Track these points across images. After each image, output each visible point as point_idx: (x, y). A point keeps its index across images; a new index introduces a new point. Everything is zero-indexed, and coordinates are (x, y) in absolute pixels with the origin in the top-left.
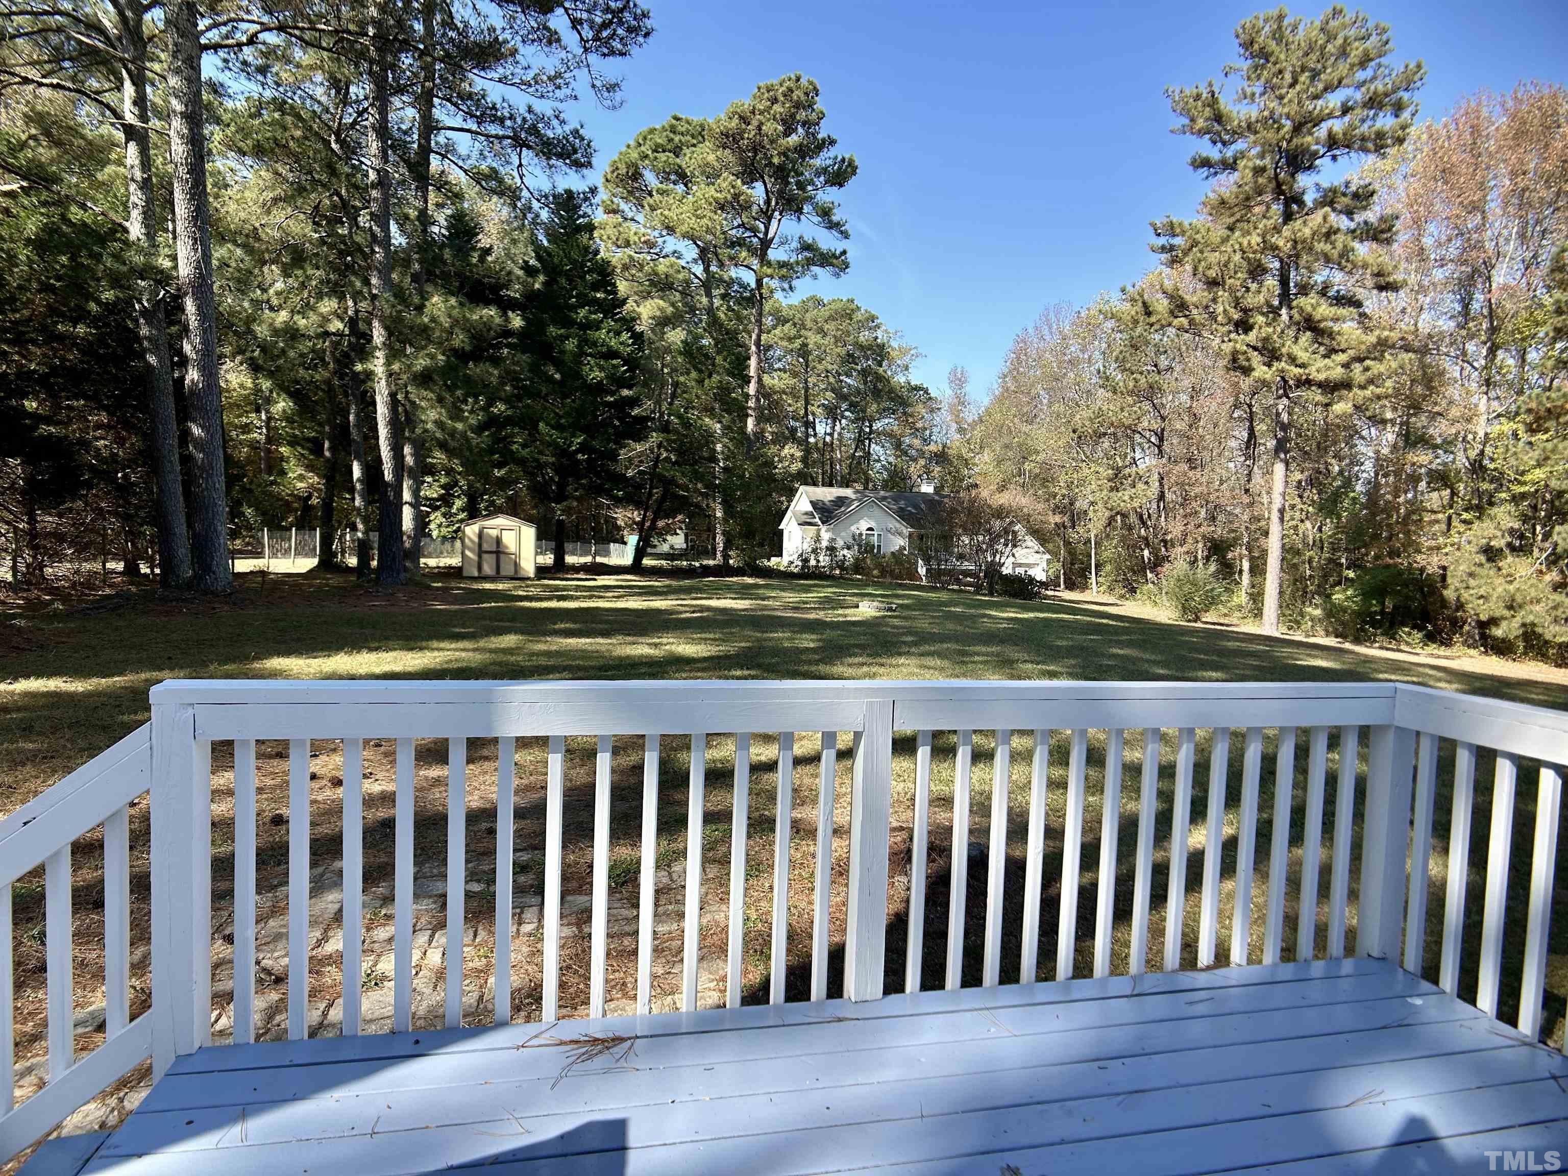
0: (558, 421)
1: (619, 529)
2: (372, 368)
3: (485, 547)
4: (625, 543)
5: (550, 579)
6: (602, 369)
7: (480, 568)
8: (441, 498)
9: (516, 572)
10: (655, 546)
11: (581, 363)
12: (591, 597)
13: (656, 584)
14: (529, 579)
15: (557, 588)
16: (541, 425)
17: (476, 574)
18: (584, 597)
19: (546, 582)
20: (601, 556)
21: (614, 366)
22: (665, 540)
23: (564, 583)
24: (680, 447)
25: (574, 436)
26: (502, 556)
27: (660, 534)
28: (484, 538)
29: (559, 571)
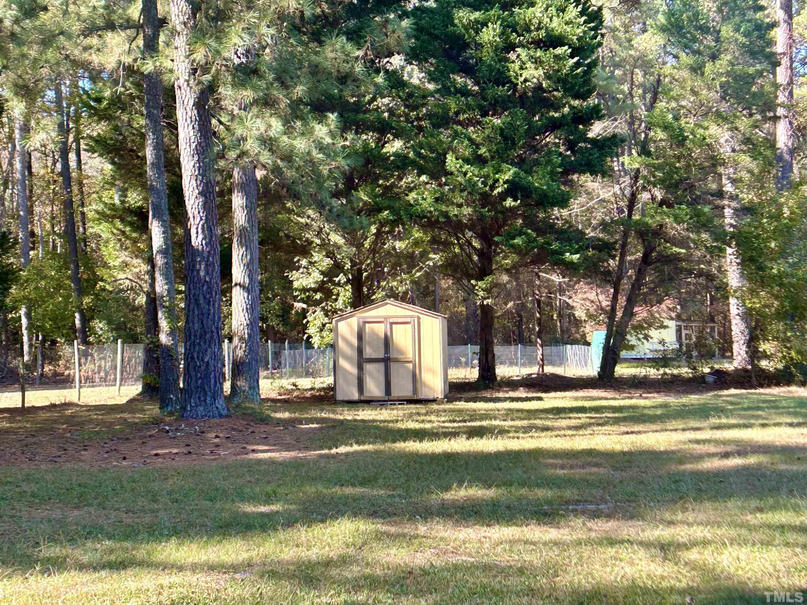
0: (475, 152)
1: (578, 323)
2: (168, 64)
3: (369, 352)
4: (589, 344)
5: (467, 401)
6: (538, 62)
7: (361, 387)
8: (321, 287)
9: (415, 390)
10: (632, 348)
11: (507, 60)
12: (527, 430)
13: (642, 402)
14: (434, 401)
15: (474, 416)
16: (450, 158)
17: (355, 396)
18: (517, 429)
19: (461, 405)
20: (552, 363)
21: (557, 58)
22: (647, 337)
23: (491, 405)
24: (669, 175)
25: (498, 171)
26: (393, 366)
27: (639, 328)
28: (367, 337)
29: (486, 388)
